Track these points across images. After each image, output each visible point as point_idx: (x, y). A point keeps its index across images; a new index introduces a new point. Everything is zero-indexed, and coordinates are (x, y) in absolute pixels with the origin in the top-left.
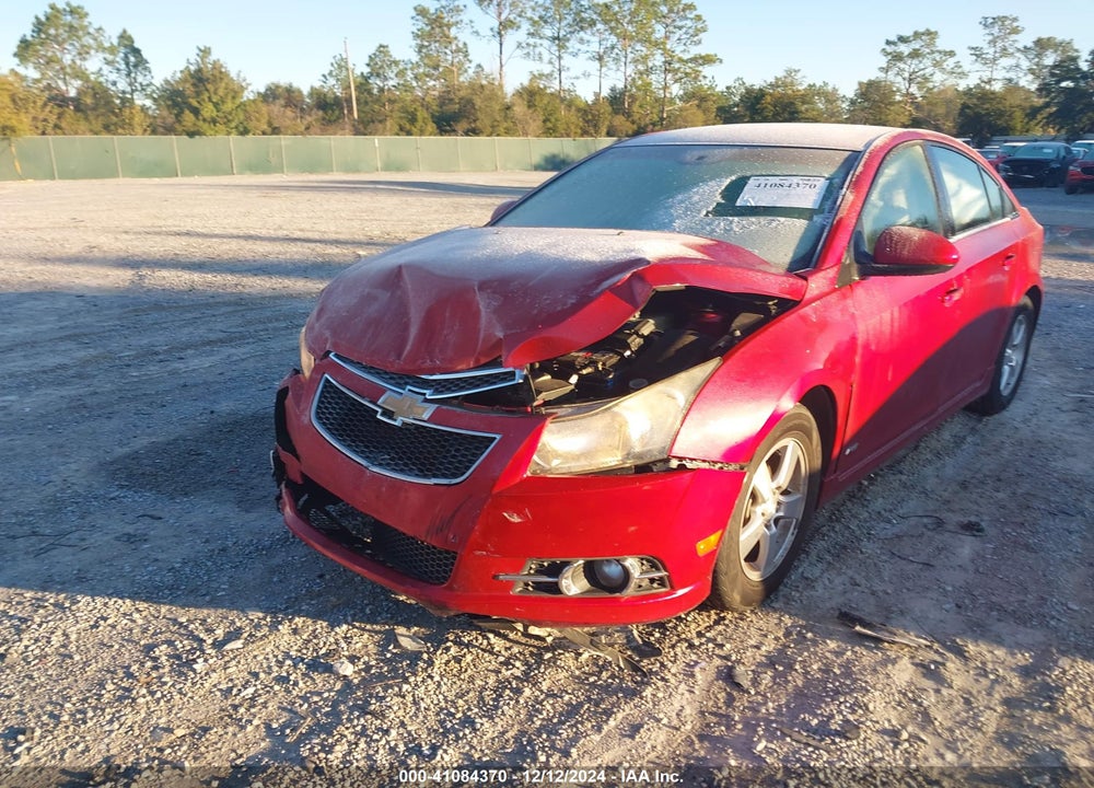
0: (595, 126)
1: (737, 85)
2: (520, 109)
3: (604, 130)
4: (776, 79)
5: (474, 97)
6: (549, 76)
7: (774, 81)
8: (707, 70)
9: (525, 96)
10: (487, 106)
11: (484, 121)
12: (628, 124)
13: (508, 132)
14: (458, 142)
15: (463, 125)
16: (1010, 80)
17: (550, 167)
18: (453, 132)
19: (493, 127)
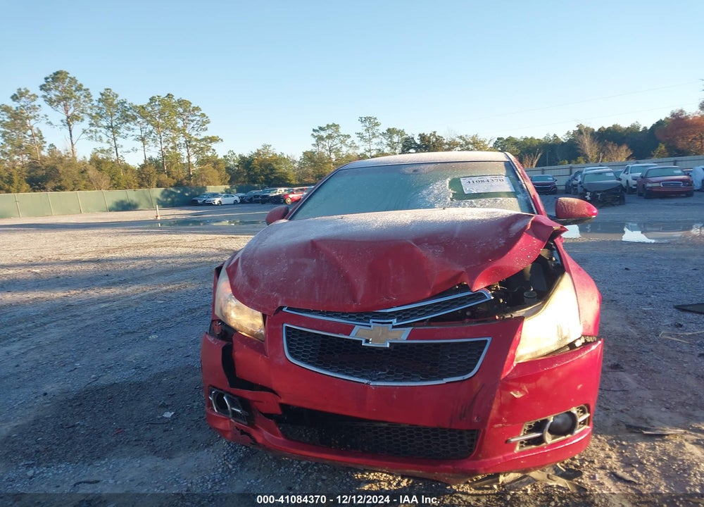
0: (148, 181)
1: (230, 154)
2: (92, 172)
3: (155, 184)
4: (258, 150)
5: (57, 165)
6: (108, 151)
7: (256, 151)
8: (214, 146)
9: (94, 164)
10: (67, 171)
11: (67, 181)
12: (170, 179)
13: (86, 188)
14: (50, 196)
15: (51, 184)
16: (379, 150)
17: (120, 209)
18: (44, 189)
19: (74, 184)
